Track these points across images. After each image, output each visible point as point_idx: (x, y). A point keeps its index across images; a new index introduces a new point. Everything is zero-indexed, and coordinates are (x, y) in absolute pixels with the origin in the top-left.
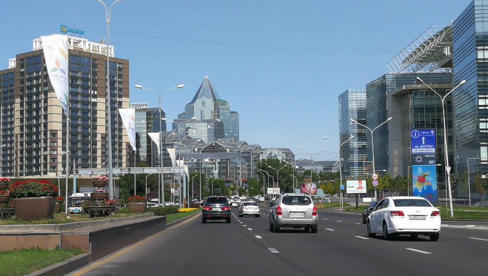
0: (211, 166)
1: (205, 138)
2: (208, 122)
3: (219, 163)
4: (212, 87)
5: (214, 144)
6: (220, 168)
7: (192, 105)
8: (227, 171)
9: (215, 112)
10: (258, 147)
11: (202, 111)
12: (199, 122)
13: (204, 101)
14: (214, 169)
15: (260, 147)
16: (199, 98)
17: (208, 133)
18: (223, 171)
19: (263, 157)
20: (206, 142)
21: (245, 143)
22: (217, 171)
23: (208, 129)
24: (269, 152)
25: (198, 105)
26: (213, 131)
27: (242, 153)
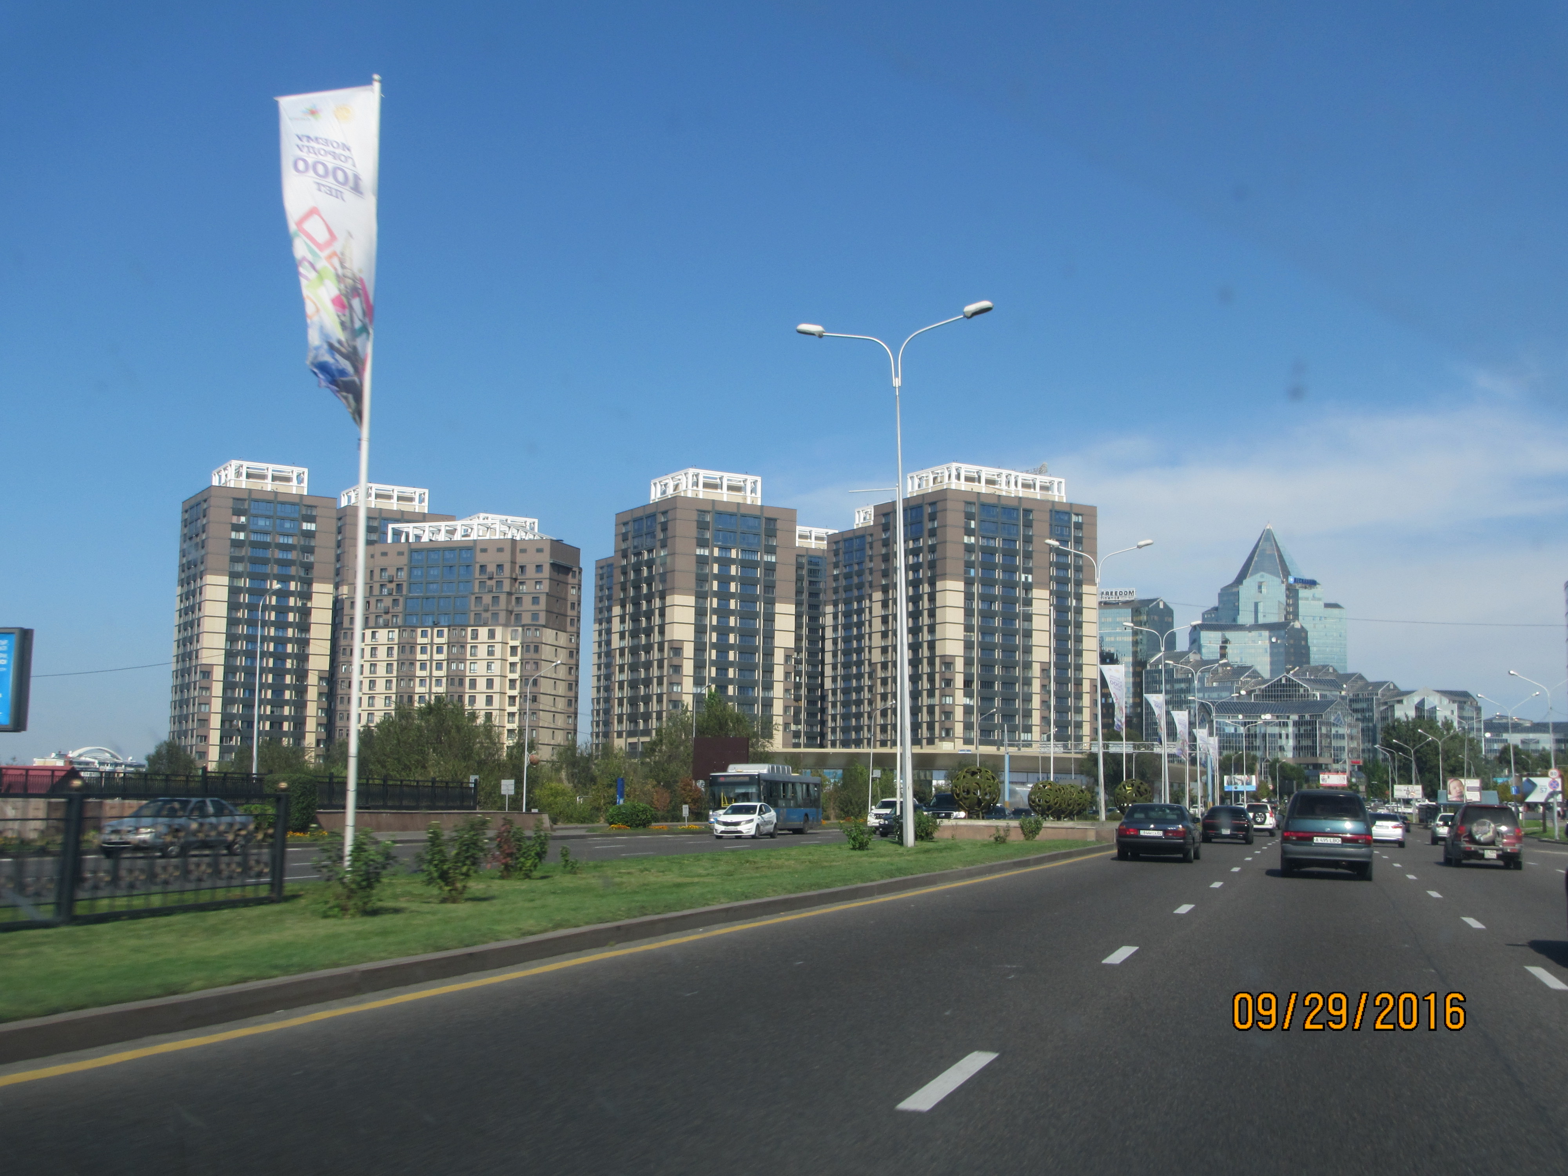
0: (1276, 730)
1: (1264, 667)
2: (1271, 627)
3: (1295, 724)
4: (1281, 549)
5: (1284, 681)
6: (1298, 737)
7: (1235, 590)
8: (1314, 742)
9: (1288, 605)
10: (1392, 687)
11: (1256, 605)
12: (1251, 628)
13: (1261, 580)
14: (1284, 737)
15: (1394, 686)
16: (1251, 575)
17: (1272, 655)
18: (1305, 742)
19: (1405, 712)
20: (1266, 675)
21: (1361, 677)
22: (1291, 742)
23: (1272, 643)
24: (1416, 699)
25: (1247, 590)
26: (1282, 650)
27: (1351, 701)
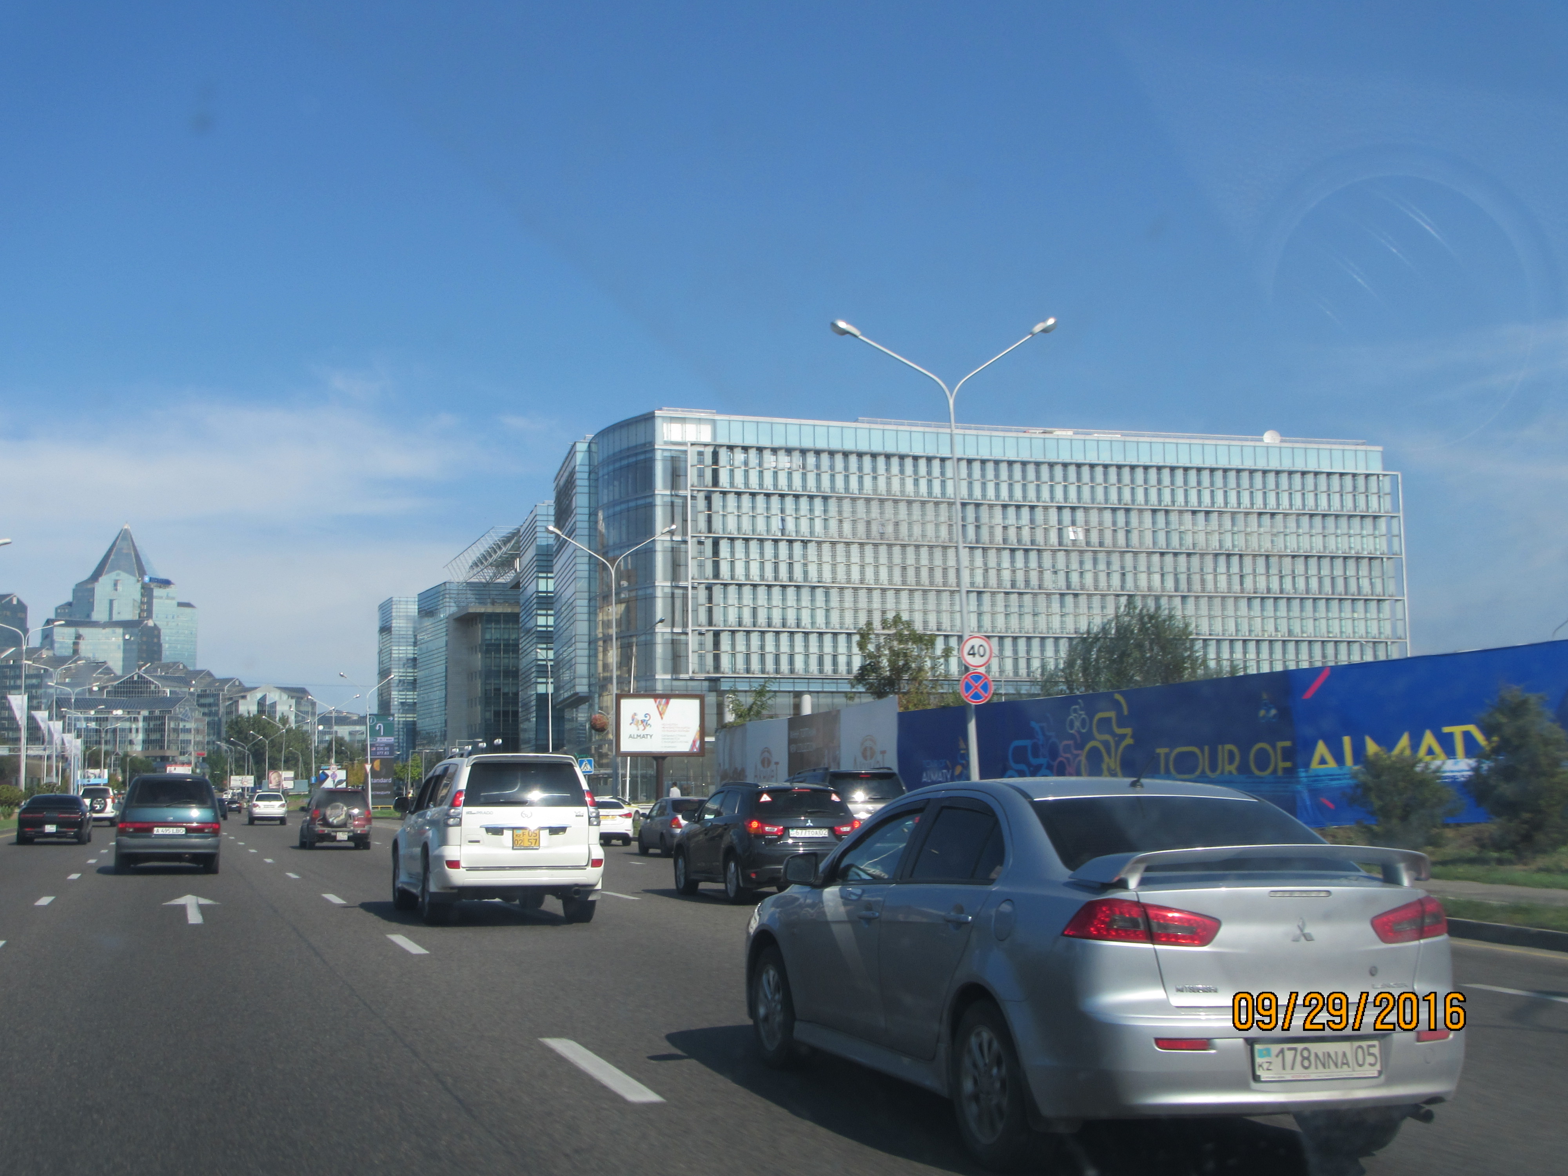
0: (127, 725)
1: (116, 662)
2: (126, 625)
3: (145, 719)
4: (138, 549)
5: (136, 678)
6: (147, 731)
7: (90, 586)
8: (163, 736)
9: (142, 603)
10: (237, 683)
11: (111, 602)
12: (105, 625)
13: (118, 578)
14: (134, 731)
15: (240, 683)
16: (108, 572)
17: (125, 651)
18: (155, 736)
19: (248, 707)
20: (119, 671)
21: (209, 674)
22: (141, 736)
23: (125, 640)
24: (259, 695)
25: (103, 587)
26: (135, 647)
27: (199, 696)
